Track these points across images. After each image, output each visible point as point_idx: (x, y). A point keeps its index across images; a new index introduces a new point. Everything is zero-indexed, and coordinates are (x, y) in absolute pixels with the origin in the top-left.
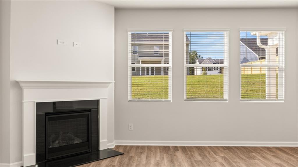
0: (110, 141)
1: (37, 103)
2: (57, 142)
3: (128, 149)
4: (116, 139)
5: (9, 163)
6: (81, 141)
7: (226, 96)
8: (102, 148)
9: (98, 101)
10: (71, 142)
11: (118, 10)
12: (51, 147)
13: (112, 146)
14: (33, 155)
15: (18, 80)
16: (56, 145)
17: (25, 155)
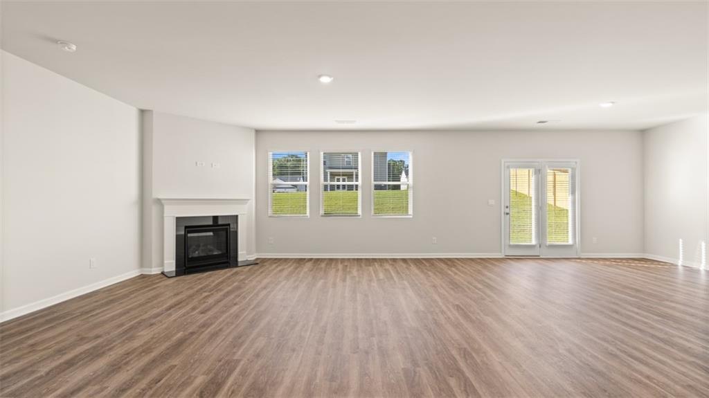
0: (249, 253)
1: (177, 218)
2: (197, 252)
3: (264, 261)
4: (256, 252)
5: (151, 268)
6: (220, 252)
7: (360, 212)
8: (240, 259)
9: (237, 216)
10: (210, 253)
11: (258, 132)
12: (190, 257)
13: (252, 258)
14: (173, 262)
15: (160, 197)
16: (196, 254)
17: (165, 262)
